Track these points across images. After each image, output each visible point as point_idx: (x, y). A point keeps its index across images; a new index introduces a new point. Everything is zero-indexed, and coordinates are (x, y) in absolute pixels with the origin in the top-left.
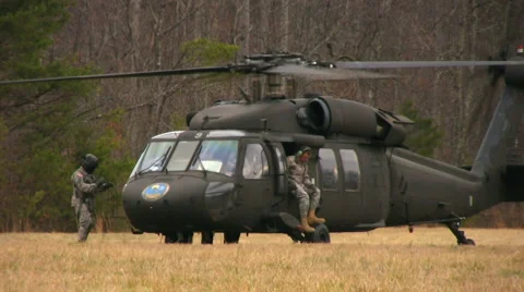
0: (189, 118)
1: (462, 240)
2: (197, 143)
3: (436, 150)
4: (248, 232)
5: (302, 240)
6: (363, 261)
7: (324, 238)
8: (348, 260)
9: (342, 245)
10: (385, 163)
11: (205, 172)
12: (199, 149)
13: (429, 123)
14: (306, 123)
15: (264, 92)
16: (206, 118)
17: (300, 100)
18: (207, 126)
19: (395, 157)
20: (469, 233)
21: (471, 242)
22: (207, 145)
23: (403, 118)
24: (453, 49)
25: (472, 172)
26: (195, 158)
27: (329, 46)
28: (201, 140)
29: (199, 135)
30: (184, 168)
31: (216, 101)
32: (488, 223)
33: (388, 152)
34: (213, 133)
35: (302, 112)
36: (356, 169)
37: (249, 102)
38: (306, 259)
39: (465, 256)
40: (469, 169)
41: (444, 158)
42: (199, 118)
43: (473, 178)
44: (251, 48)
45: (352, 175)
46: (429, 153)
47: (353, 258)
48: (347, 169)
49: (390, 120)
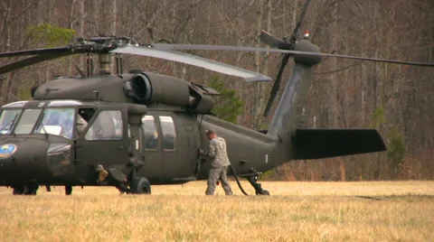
0: (33, 91)
1: (259, 191)
2: (40, 111)
3: (239, 117)
4: (82, 185)
5: (128, 191)
6: (178, 209)
7: (146, 190)
8: (166, 208)
9: (161, 196)
10: (196, 128)
11: (47, 135)
12: (41, 117)
13: (232, 94)
14: (131, 94)
15: (96, 68)
16: (48, 90)
17: (127, 75)
18: (48, 96)
19: (205, 123)
20: (265, 185)
21: (266, 193)
22: (49, 113)
23: (212, 91)
24: (251, 34)
25: (268, 135)
26: (38, 124)
27: (150, 30)
28: (44, 108)
29: (42, 104)
30: (29, 132)
31: (55, 76)
32: (280, 177)
33: (199, 119)
34: (53, 103)
35: (128, 85)
36: (173, 133)
37: (83, 77)
38: (131, 207)
39: (261, 204)
40: (265, 132)
41: (245, 124)
42: (41, 90)
43: (269, 141)
44: (85, 32)
45: (169, 137)
46: (232, 119)
47: (170, 207)
48: (165, 132)
49: (200, 92)
